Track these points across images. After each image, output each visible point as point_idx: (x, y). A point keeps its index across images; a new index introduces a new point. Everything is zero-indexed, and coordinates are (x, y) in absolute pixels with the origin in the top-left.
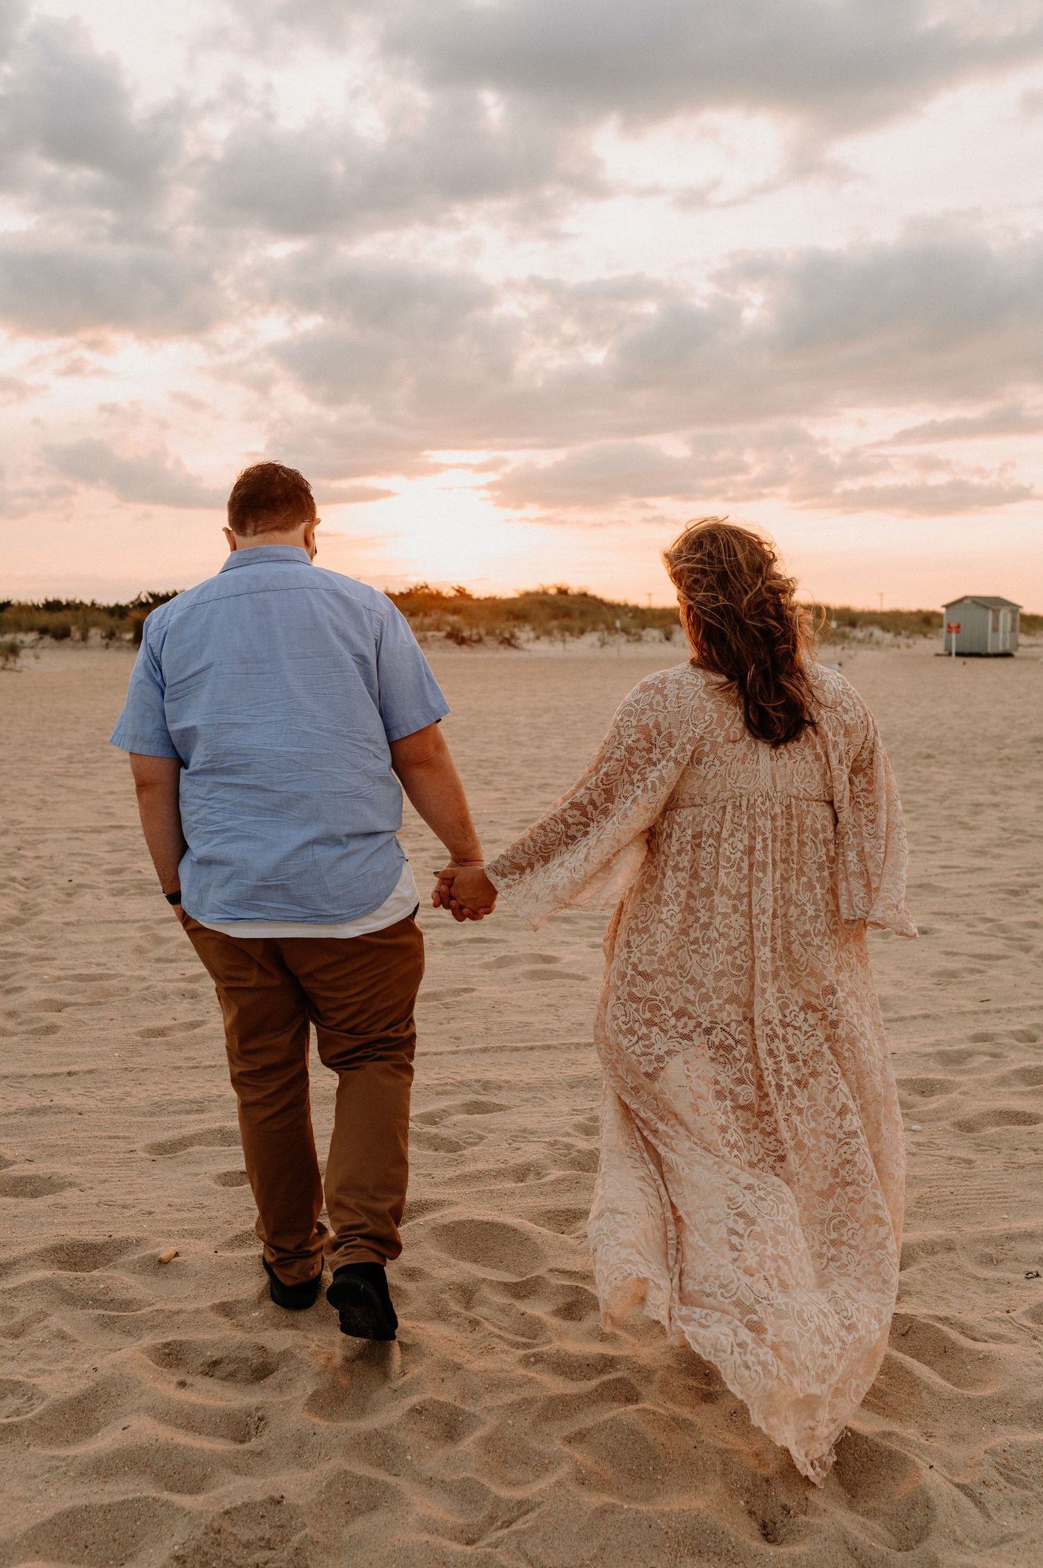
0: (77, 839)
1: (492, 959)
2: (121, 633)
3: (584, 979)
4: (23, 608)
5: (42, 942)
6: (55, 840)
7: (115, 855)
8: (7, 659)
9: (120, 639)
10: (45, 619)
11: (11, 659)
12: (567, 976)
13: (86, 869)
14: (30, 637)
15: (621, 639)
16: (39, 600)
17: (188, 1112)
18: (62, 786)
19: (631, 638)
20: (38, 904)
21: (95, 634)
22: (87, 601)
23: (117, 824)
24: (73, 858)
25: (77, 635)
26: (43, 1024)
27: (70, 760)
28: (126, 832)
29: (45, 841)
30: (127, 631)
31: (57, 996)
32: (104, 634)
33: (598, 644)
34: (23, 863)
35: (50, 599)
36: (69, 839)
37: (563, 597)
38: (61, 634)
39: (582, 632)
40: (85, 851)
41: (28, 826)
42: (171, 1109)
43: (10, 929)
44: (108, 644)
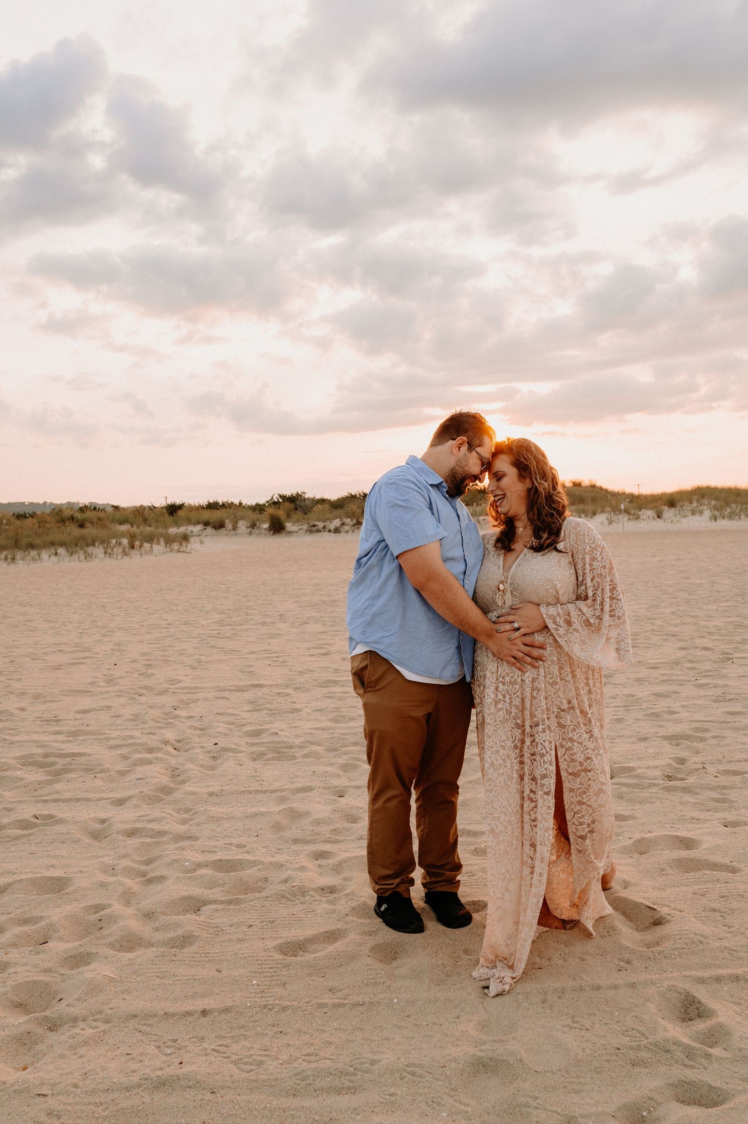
0: (223, 698)
1: (629, 842)
2: (260, 524)
3: (734, 871)
4: (191, 509)
5: (186, 816)
6: (206, 699)
7: (256, 715)
8: (181, 545)
9: (259, 528)
10: (207, 515)
11: (184, 544)
12: (715, 867)
13: (231, 730)
14: (197, 529)
15: (624, 518)
16: (204, 502)
17: (339, 1091)
18: (214, 647)
19: (631, 517)
20: (186, 771)
21: (242, 525)
22: (237, 502)
23: (257, 683)
24: (219, 718)
25: (229, 526)
26: (180, 932)
27: (221, 623)
28: (265, 690)
29: (198, 700)
30: (264, 522)
31: (196, 891)
32: (248, 525)
33: (606, 522)
34: (177, 723)
35: (211, 501)
36: (217, 698)
37: (578, 488)
38: (219, 526)
39: (594, 514)
40: (230, 711)
41: (185, 685)
42: (319, 1084)
43: (160, 800)
44: (251, 532)
